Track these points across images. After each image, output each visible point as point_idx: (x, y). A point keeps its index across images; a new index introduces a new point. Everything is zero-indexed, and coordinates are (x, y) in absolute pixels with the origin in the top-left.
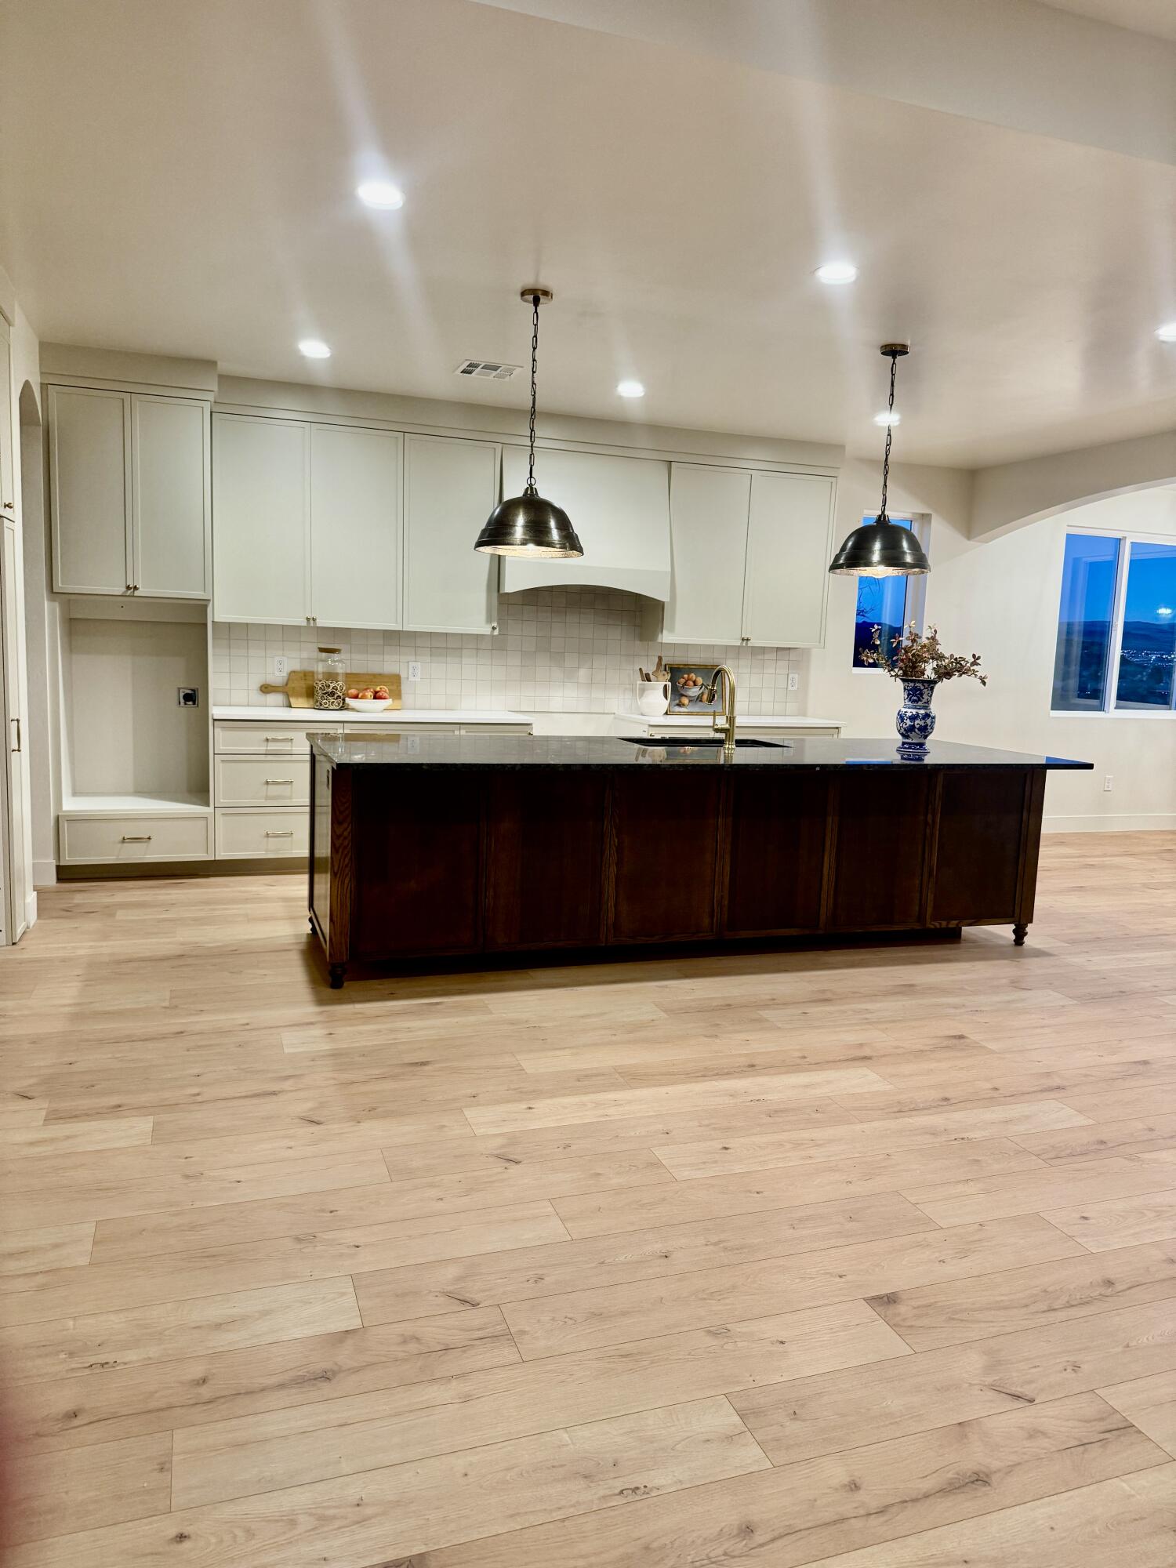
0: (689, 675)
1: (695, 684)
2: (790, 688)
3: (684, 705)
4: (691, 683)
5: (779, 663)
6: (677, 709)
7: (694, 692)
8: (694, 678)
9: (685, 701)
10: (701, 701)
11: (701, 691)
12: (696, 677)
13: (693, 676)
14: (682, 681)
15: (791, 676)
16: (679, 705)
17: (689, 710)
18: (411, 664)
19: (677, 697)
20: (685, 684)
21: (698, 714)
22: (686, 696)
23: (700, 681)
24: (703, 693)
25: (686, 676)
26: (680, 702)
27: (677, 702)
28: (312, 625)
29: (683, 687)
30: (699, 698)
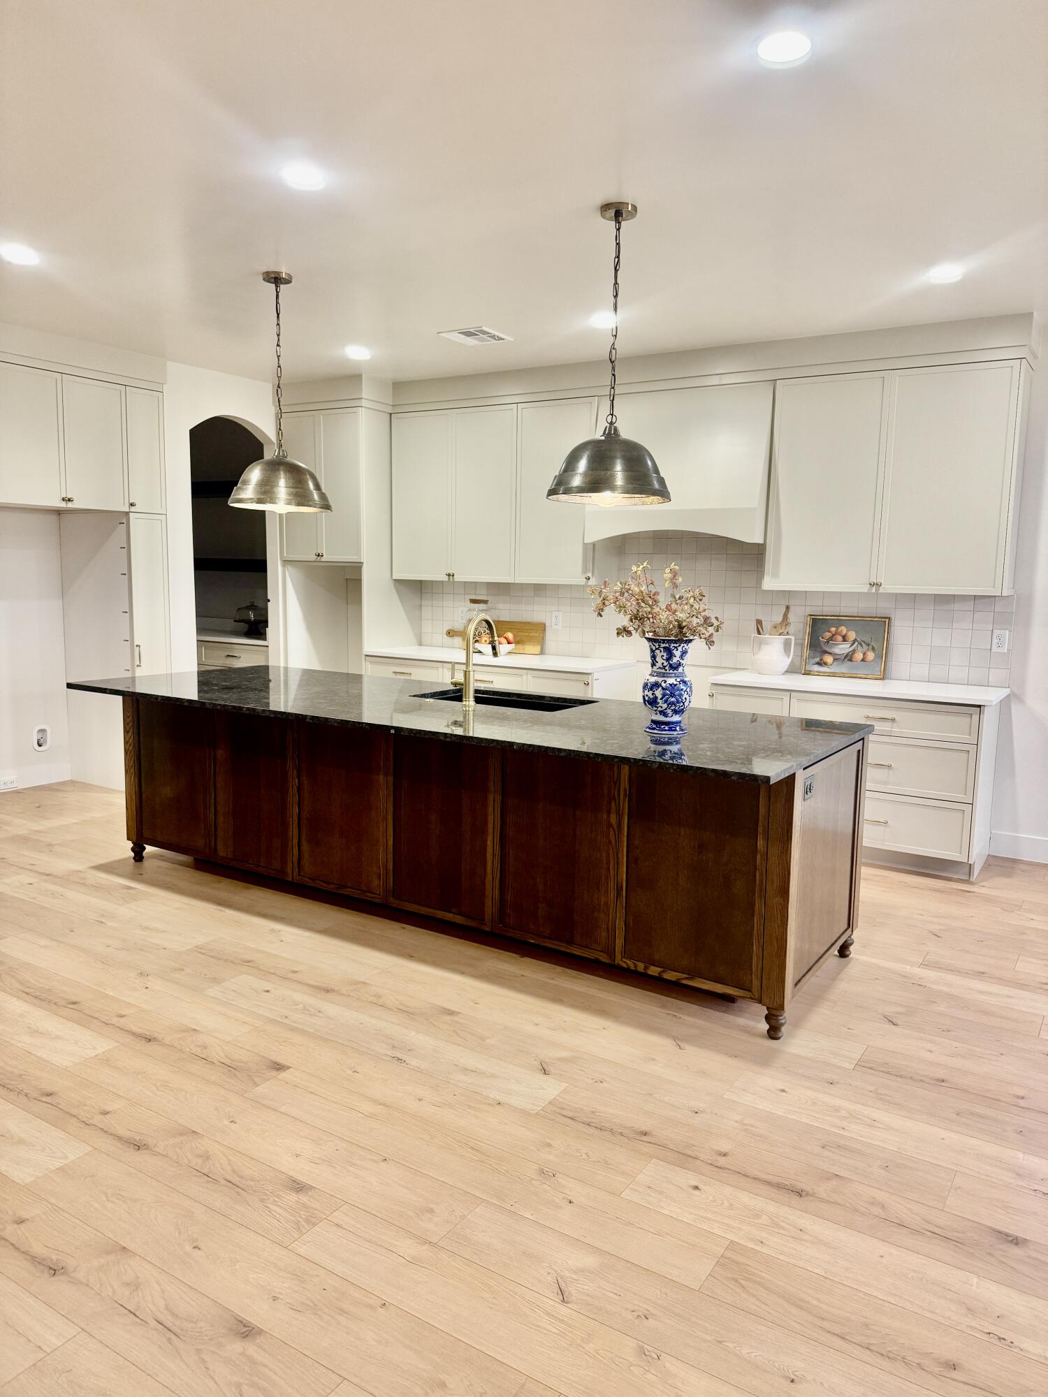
0: (837, 628)
1: (845, 639)
2: (995, 649)
3: (826, 664)
4: (840, 638)
5: (977, 615)
6: (816, 668)
7: (842, 649)
8: (844, 632)
9: (829, 659)
10: (850, 660)
11: (852, 649)
12: (848, 631)
13: (843, 630)
14: (828, 635)
15: (996, 632)
16: (819, 664)
17: (832, 671)
18: (554, 614)
19: (818, 654)
20: (831, 638)
21: (843, 676)
22: (831, 654)
23: (852, 635)
24: (854, 651)
25: (833, 629)
26: (821, 660)
27: (817, 660)
28: (451, 580)
29: (828, 642)
30: (849, 657)
